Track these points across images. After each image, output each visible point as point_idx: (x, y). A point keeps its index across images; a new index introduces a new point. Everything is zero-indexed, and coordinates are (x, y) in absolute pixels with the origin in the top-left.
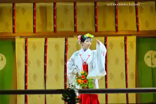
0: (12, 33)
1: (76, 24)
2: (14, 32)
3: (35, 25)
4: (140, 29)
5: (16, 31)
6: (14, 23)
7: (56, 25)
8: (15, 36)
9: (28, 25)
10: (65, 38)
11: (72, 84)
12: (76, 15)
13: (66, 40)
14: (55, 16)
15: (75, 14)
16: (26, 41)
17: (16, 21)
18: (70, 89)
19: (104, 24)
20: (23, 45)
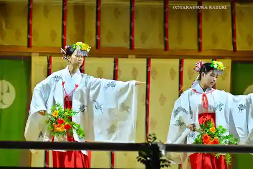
0: (26, 47)
1: (133, 37)
2: (29, 45)
3: (65, 36)
4: (238, 49)
5: (33, 43)
6: (29, 31)
7: (99, 37)
8: (31, 53)
9: (53, 34)
10: (115, 59)
11: (154, 135)
12: (134, 22)
13: (116, 62)
14: (99, 22)
15: (132, 19)
16: (49, 61)
17: (34, 27)
18: (151, 143)
19: (180, 38)
20: (43, 68)
